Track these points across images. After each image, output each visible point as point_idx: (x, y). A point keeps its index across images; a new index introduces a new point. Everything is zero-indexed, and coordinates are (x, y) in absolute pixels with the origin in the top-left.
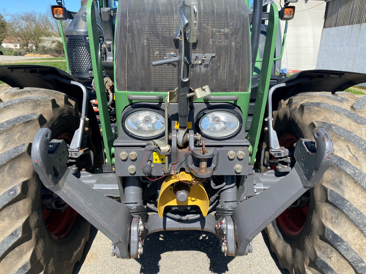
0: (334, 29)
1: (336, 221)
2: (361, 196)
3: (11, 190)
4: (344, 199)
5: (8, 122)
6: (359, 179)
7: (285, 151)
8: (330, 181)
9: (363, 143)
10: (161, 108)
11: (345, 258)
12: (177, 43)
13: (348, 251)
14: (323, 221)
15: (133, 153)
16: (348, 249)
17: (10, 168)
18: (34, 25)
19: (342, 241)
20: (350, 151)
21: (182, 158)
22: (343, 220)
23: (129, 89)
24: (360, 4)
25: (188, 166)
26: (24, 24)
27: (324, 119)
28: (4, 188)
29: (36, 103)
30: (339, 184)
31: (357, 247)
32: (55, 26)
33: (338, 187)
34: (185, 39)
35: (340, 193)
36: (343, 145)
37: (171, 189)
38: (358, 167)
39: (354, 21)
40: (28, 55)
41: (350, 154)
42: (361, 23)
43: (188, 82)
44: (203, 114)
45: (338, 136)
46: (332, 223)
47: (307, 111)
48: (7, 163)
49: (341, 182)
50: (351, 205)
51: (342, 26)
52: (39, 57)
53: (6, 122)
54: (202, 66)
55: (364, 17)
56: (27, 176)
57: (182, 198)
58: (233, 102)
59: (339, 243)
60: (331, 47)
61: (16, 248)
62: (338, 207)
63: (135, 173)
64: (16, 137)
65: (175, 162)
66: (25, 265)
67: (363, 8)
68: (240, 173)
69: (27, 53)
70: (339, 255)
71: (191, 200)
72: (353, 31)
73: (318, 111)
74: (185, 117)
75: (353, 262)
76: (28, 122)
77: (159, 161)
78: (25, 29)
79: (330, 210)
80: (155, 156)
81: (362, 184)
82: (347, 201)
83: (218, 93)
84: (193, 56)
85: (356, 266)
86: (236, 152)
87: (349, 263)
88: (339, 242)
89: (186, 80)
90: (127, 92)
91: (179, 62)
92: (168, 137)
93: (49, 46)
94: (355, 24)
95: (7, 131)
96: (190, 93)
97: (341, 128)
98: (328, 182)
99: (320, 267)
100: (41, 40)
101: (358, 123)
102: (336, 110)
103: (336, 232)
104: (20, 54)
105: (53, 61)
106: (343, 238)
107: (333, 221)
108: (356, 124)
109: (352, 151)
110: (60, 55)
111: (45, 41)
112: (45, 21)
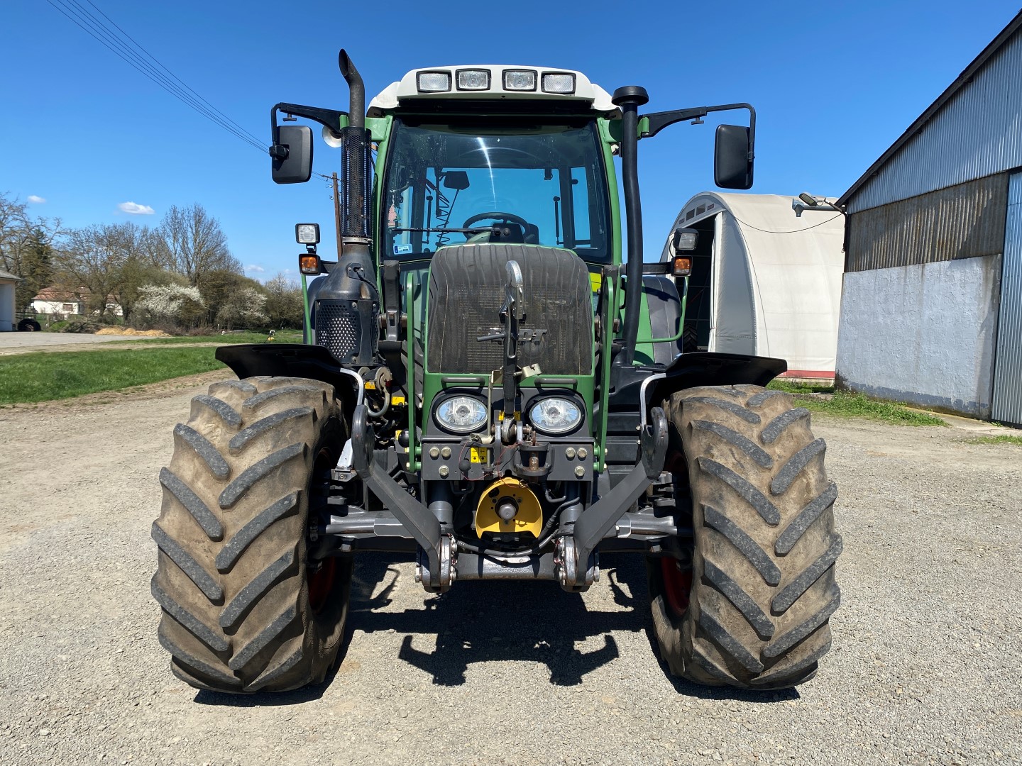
0: (867, 274)
1: (718, 550)
2: (747, 514)
3: (285, 499)
4: (724, 518)
5: (276, 415)
6: (743, 491)
7: (667, 475)
8: (708, 497)
9: (751, 446)
10: (482, 393)
11: (735, 606)
12: (503, 318)
13: (738, 594)
14: (703, 554)
15: (447, 449)
16: (738, 591)
17: (283, 472)
18: (125, 257)
19: (727, 579)
20: (734, 456)
21: (507, 457)
22: (726, 548)
23: (444, 370)
24: (917, 222)
25: (515, 467)
26: (100, 254)
27: (705, 417)
28: (275, 497)
29: (305, 395)
30: (718, 500)
31: (750, 588)
32: (179, 260)
33: (717, 503)
34: (512, 316)
35: (719, 510)
36: (725, 449)
37: (492, 508)
38: (743, 476)
39: (909, 258)
40: (104, 331)
41: (733, 460)
42: (923, 263)
43: (514, 358)
44: (533, 402)
45: (719, 437)
46: (713, 554)
47: (686, 410)
48: (281, 464)
49: (721, 497)
50: (734, 526)
51: (884, 269)
52: (134, 335)
53: (274, 415)
54: (533, 344)
55: (927, 249)
56: (301, 486)
57: (507, 514)
58: (571, 386)
59: (724, 583)
60: (865, 316)
61: (282, 583)
62: (718, 529)
63: (447, 475)
64: (287, 435)
65: (498, 462)
66: (289, 609)
67: (923, 231)
68: (582, 477)
69: (100, 324)
70: (727, 603)
71: (519, 524)
72: (908, 280)
73: (700, 408)
74: (512, 400)
75: (749, 613)
76: (301, 417)
77: (478, 461)
78: (101, 267)
79: (710, 537)
80: (474, 453)
81: (747, 498)
82: (729, 521)
83: (553, 376)
84: (521, 332)
85: (753, 620)
86: (577, 449)
87: (743, 615)
88: (723, 580)
89: (513, 357)
90: (441, 374)
91: (505, 338)
92: (491, 429)
93: (160, 308)
94: (910, 264)
95: (276, 426)
96: (517, 371)
97: (724, 427)
98: (706, 499)
99: (707, 627)
100: (142, 293)
101: (749, 422)
102: (722, 405)
103: (719, 566)
104: (82, 329)
105: (174, 346)
106: (728, 574)
107: (715, 551)
108: (747, 423)
109: (736, 456)
110: (187, 332)
111: (151, 295)
112: (157, 248)
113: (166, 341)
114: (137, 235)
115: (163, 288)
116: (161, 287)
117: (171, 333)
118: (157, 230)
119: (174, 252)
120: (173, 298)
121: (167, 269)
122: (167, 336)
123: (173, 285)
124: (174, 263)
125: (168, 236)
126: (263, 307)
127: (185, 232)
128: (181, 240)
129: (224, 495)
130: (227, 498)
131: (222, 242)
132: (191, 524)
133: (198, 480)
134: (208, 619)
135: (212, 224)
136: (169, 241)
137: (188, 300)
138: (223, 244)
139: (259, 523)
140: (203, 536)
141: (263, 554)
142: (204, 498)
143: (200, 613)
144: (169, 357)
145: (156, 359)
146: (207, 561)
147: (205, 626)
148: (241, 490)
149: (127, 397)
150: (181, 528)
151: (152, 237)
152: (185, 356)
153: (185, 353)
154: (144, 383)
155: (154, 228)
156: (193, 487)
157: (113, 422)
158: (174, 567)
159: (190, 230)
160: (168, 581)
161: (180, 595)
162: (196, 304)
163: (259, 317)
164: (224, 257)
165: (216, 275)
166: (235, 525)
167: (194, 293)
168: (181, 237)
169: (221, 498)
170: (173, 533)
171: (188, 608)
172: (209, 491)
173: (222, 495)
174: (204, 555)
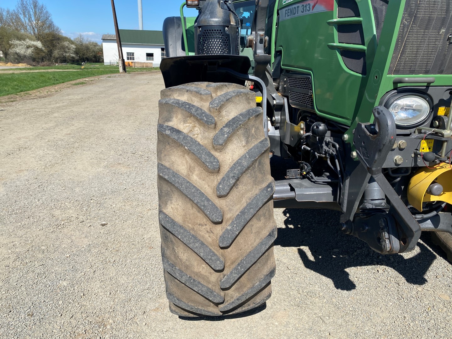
15: (404, 142)
23: (397, 72)
32: (28, 27)
52: (12, 66)
63: (401, 163)
77: (426, 150)
80: (424, 144)
90: (393, 75)
93: (22, 52)
100: (12, 44)
110: (38, 64)
111: (16, 45)
112: (16, 20)
113: (30, 69)
114: (5, 14)
115: (23, 42)
116: (21, 41)
117: (31, 65)
118: (14, 11)
119: (25, 22)
120: (28, 47)
121: (22, 31)
122: (29, 66)
123: (28, 40)
124: (25, 28)
125: (20, 14)
126: (74, 51)
127: (29, 12)
128: (27, 16)
129: (221, 186)
130: (223, 189)
131: (49, 17)
132: (193, 211)
133: (193, 174)
134: (209, 282)
135: (42, 7)
136: (22, 17)
137: (36, 48)
138: (50, 18)
139: (252, 208)
140: (205, 220)
141: (253, 232)
142: (201, 188)
143: (203, 279)
144: (36, 77)
145: (29, 78)
146: (210, 240)
147: (208, 289)
148: (234, 181)
149: (22, 98)
150: (185, 215)
151: (12, 15)
152: (44, 76)
153: (43, 75)
154: (28, 90)
155: (13, 10)
156: (190, 180)
157: (22, 112)
158: (182, 246)
159: (31, 10)
160: (177, 257)
161: (187, 267)
162: (41, 50)
163: (73, 57)
164: (51, 25)
165: (48, 35)
166: (230, 210)
167: (39, 44)
168: (27, 14)
169: (218, 188)
170: (179, 219)
171: (195, 277)
172: (204, 182)
173: (218, 187)
174: (207, 236)
